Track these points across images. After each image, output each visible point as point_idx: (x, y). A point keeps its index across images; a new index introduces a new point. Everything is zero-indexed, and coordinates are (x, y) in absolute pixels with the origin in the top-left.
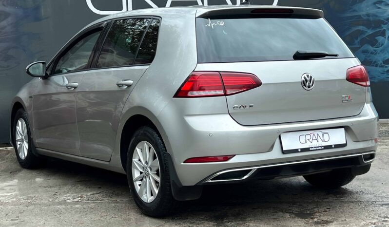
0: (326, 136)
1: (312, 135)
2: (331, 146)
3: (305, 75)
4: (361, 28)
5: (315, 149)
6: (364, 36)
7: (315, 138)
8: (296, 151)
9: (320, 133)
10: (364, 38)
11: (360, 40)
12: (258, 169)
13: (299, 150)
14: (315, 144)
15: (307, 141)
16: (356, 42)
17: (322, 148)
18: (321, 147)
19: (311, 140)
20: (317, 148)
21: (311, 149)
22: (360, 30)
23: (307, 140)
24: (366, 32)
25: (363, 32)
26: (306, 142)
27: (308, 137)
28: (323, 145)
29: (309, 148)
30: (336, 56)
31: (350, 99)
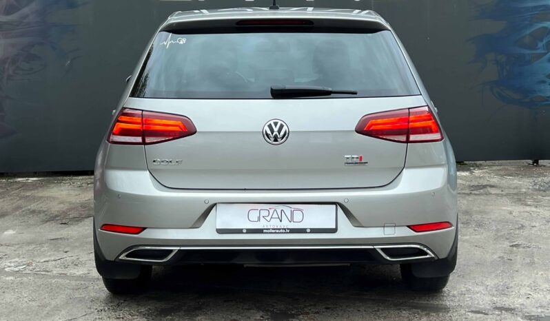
0: (298, 214)
1: (271, 211)
2: (306, 229)
3: (272, 122)
5: (273, 231)
7: (275, 215)
8: (239, 231)
9: (287, 209)
12: (179, 250)
13: (245, 231)
14: (275, 223)
15: (262, 219)
17: (287, 231)
19: (268, 218)
20: (277, 231)
21: (265, 231)
22: (545, 28)
26: (259, 219)
27: (264, 213)
28: (289, 227)
29: (263, 229)
30: (353, 94)
31: (363, 161)
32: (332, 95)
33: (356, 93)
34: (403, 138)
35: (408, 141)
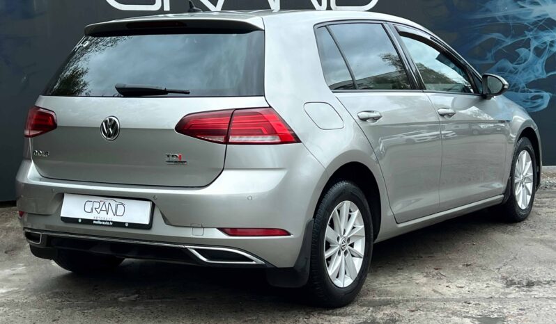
0: (120, 208)
1: (102, 203)
4: (496, 35)
5: (100, 223)
6: (500, 48)
7: (104, 208)
8: (76, 221)
9: (113, 203)
10: (500, 50)
11: (495, 54)
14: (102, 216)
16: (489, 55)
17: (111, 224)
18: (109, 222)
19: (98, 210)
20: (103, 223)
21: (94, 222)
22: (493, 39)
23: (94, 209)
24: (504, 41)
25: (498, 42)
26: (92, 212)
27: (96, 205)
28: (113, 220)
29: (93, 220)
30: (185, 93)
31: (182, 160)
32: (169, 94)
33: (189, 93)
34: (222, 139)
35: (227, 142)
